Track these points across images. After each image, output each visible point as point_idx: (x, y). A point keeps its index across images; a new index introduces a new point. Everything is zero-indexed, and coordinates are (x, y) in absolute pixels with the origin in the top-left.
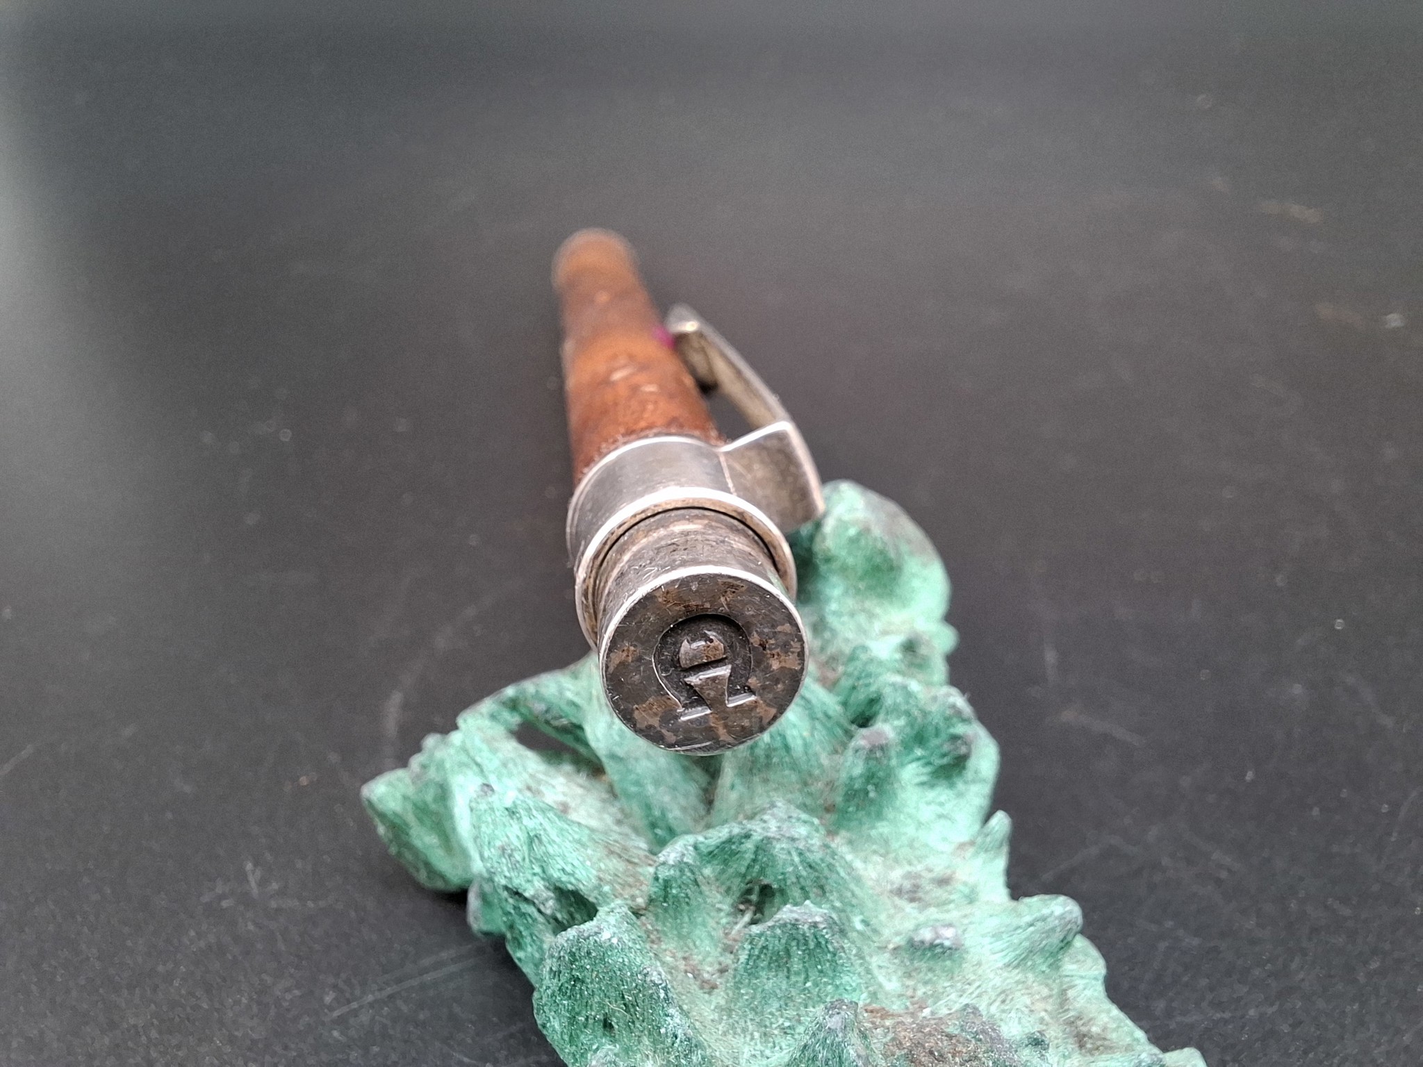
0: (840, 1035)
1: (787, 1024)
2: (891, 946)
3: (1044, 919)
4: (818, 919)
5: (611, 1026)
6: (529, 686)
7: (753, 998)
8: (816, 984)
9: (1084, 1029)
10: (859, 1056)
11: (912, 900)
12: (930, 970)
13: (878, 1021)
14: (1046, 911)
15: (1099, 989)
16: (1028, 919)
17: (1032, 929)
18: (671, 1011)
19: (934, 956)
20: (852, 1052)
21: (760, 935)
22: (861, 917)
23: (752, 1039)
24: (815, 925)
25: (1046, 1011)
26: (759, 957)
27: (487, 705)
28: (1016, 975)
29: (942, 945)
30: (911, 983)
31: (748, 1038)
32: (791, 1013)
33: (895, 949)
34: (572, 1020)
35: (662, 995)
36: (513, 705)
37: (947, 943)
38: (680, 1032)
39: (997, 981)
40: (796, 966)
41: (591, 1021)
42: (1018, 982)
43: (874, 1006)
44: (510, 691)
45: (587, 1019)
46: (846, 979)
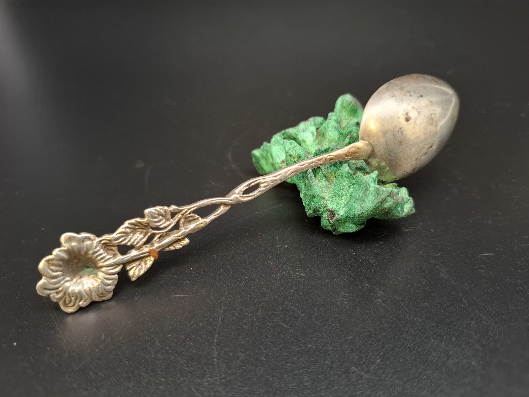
27: (279, 134)
36: (283, 134)
44: (283, 132)
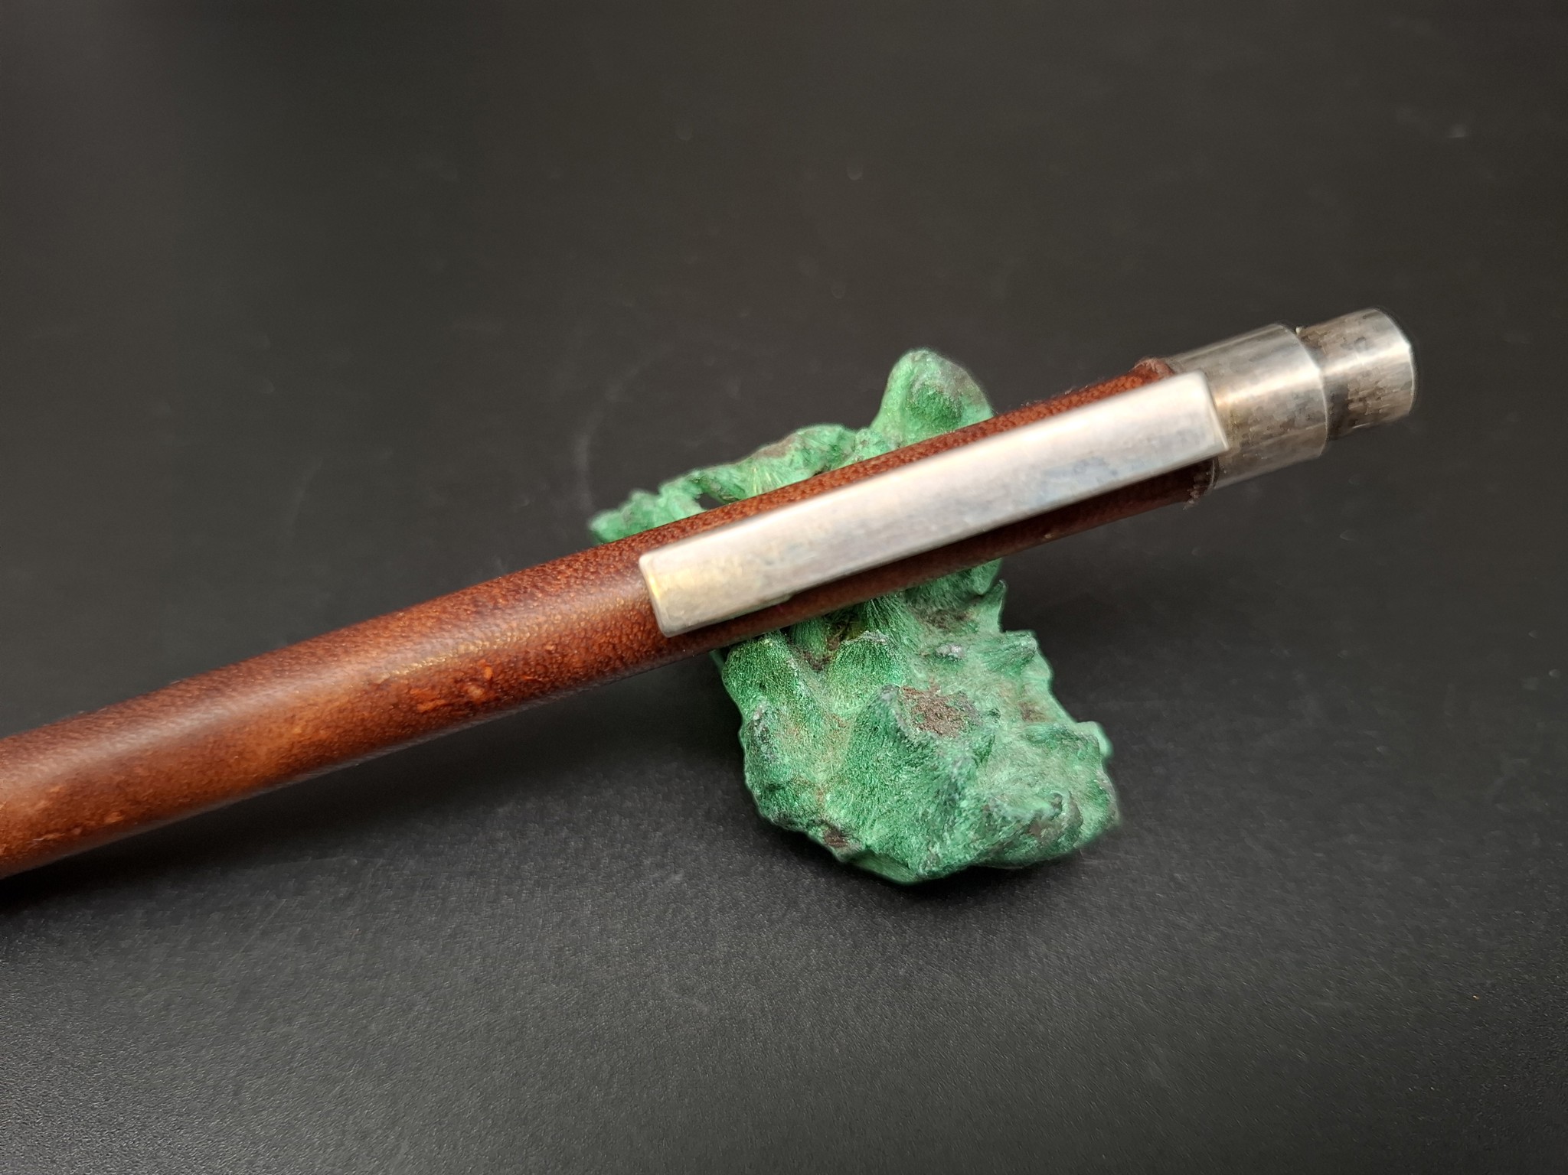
0: (889, 703)
1: (860, 692)
2: (923, 654)
3: (1015, 647)
4: (882, 640)
5: (764, 687)
6: (710, 473)
7: (843, 678)
8: (878, 673)
9: (1031, 708)
10: (897, 714)
11: (940, 627)
12: (945, 669)
13: (910, 695)
14: (1016, 643)
15: (1045, 687)
16: (1006, 646)
17: (1007, 651)
18: (800, 683)
19: (948, 662)
20: (894, 712)
21: (851, 645)
22: (907, 637)
23: (840, 698)
24: (881, 643)
25: (1008, 696)
26: (847, 657)
27: (681, 482)
28: (994, 676)
29: (953, 657)
30: (932, 675)
31: (838, 698)
32: (863, 687)
33: (925, 656)
34: (744, 682)
35: (796, 674)
36: (698, 482)
37: (956, 656)
38: (803, 694)
39: (983, 678)
40: (868, 662)
41: (754, 684)
42: (994, 680)
43: (910, 687)
45: (752, 682)
46: (895, 672)
